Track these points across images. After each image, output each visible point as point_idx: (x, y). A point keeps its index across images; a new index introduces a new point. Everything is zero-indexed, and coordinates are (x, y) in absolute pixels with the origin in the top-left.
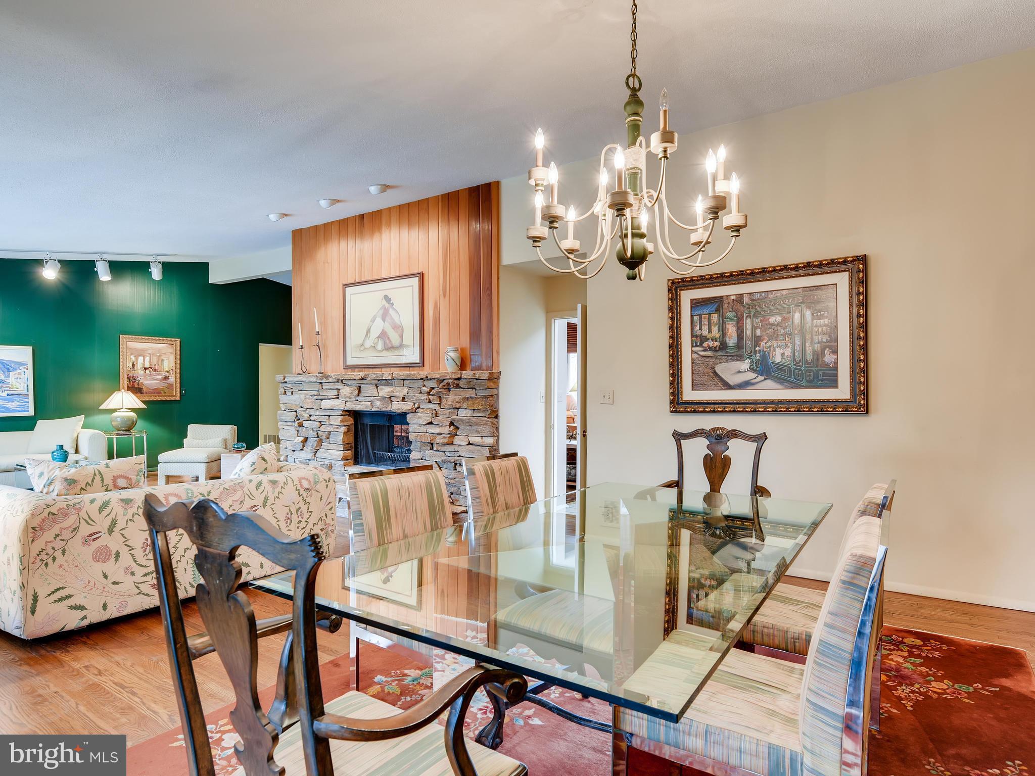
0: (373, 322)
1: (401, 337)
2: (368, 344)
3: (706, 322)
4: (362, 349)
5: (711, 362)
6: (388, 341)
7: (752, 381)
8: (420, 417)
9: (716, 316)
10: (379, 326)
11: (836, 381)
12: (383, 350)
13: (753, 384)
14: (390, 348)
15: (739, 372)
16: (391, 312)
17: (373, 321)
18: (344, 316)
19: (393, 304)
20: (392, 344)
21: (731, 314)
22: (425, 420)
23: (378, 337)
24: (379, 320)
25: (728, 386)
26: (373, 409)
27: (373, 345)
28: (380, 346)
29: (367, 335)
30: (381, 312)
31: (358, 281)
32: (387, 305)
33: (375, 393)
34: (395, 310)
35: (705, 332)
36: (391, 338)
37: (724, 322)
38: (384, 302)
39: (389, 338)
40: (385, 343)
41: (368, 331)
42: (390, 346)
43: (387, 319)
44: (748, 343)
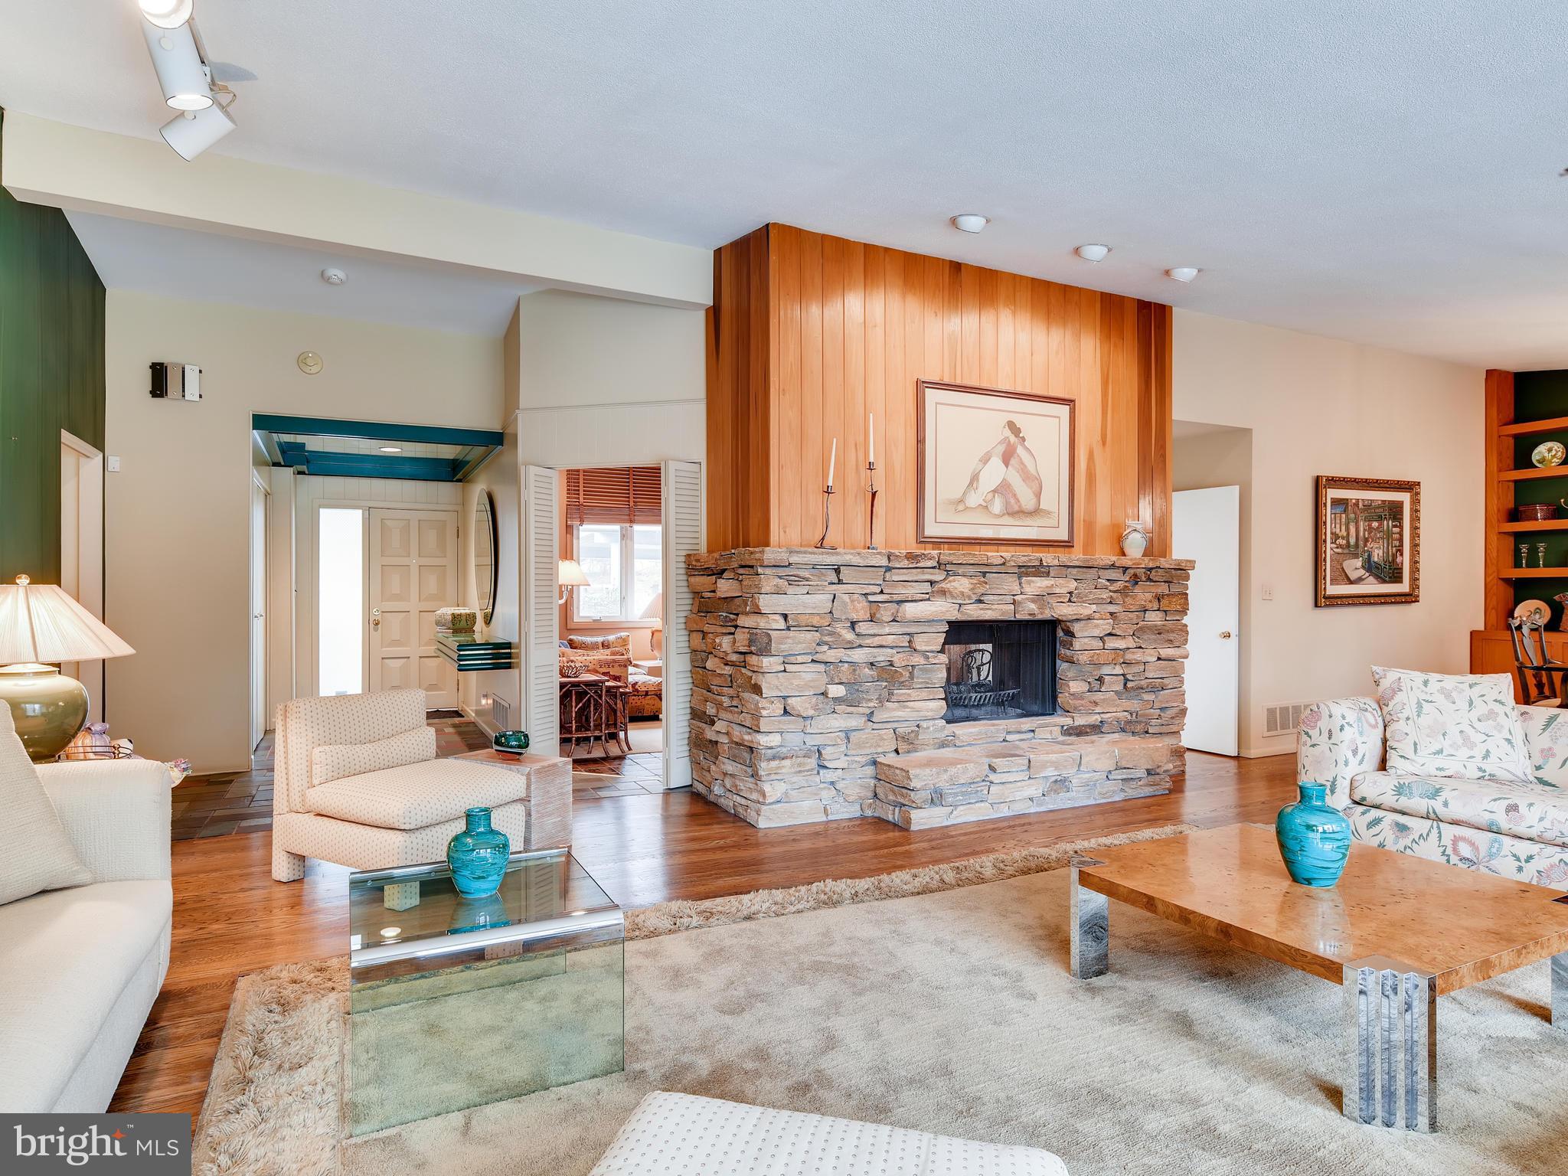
0: (985, 463)
1: (1038, 495)
2: (974, 500)
3: (1339, 521)
4: (961, 507)
5: (1341, 558)
6: (1012, 501)
7: (1363, 577)
8: (1097, 626)
9: (1344, 516)
10: (994, 473)
11: (1401, 577)
12: (1004, 515)
13: (1363, 579)
14: (1018, 513)
15: (1356, 569)
16: (1020, 450)
17: (985, 460)
18: (920, 441)
19: (1023, 439)
20: (1020, 506)
21: (1352, 516)
22: (1104, 630)
23: (994, 491)
24: (996, 462)
25: (1351, 582)
26: (1019, 617)
27: (985, 504)
28: (997, 506)
29: (971, 483)
30: (1001, 448)
31: (946, 380)
32: (1013, 439)
33: (1016, 589)
34: (1027, 449)
35: (1338, 531)
36: (1019, 496)
37: (1349, 523)
38: (1008, 433)
39: (1015, 495)
40: (1007, 504)
41: (975, 479)
42: (1016, 508)
43: (1013, 461)
44: (1361, 543)
